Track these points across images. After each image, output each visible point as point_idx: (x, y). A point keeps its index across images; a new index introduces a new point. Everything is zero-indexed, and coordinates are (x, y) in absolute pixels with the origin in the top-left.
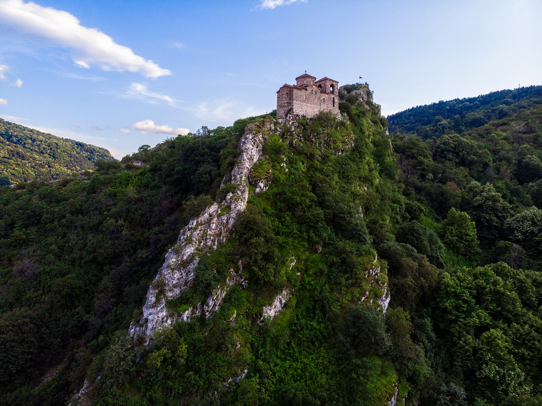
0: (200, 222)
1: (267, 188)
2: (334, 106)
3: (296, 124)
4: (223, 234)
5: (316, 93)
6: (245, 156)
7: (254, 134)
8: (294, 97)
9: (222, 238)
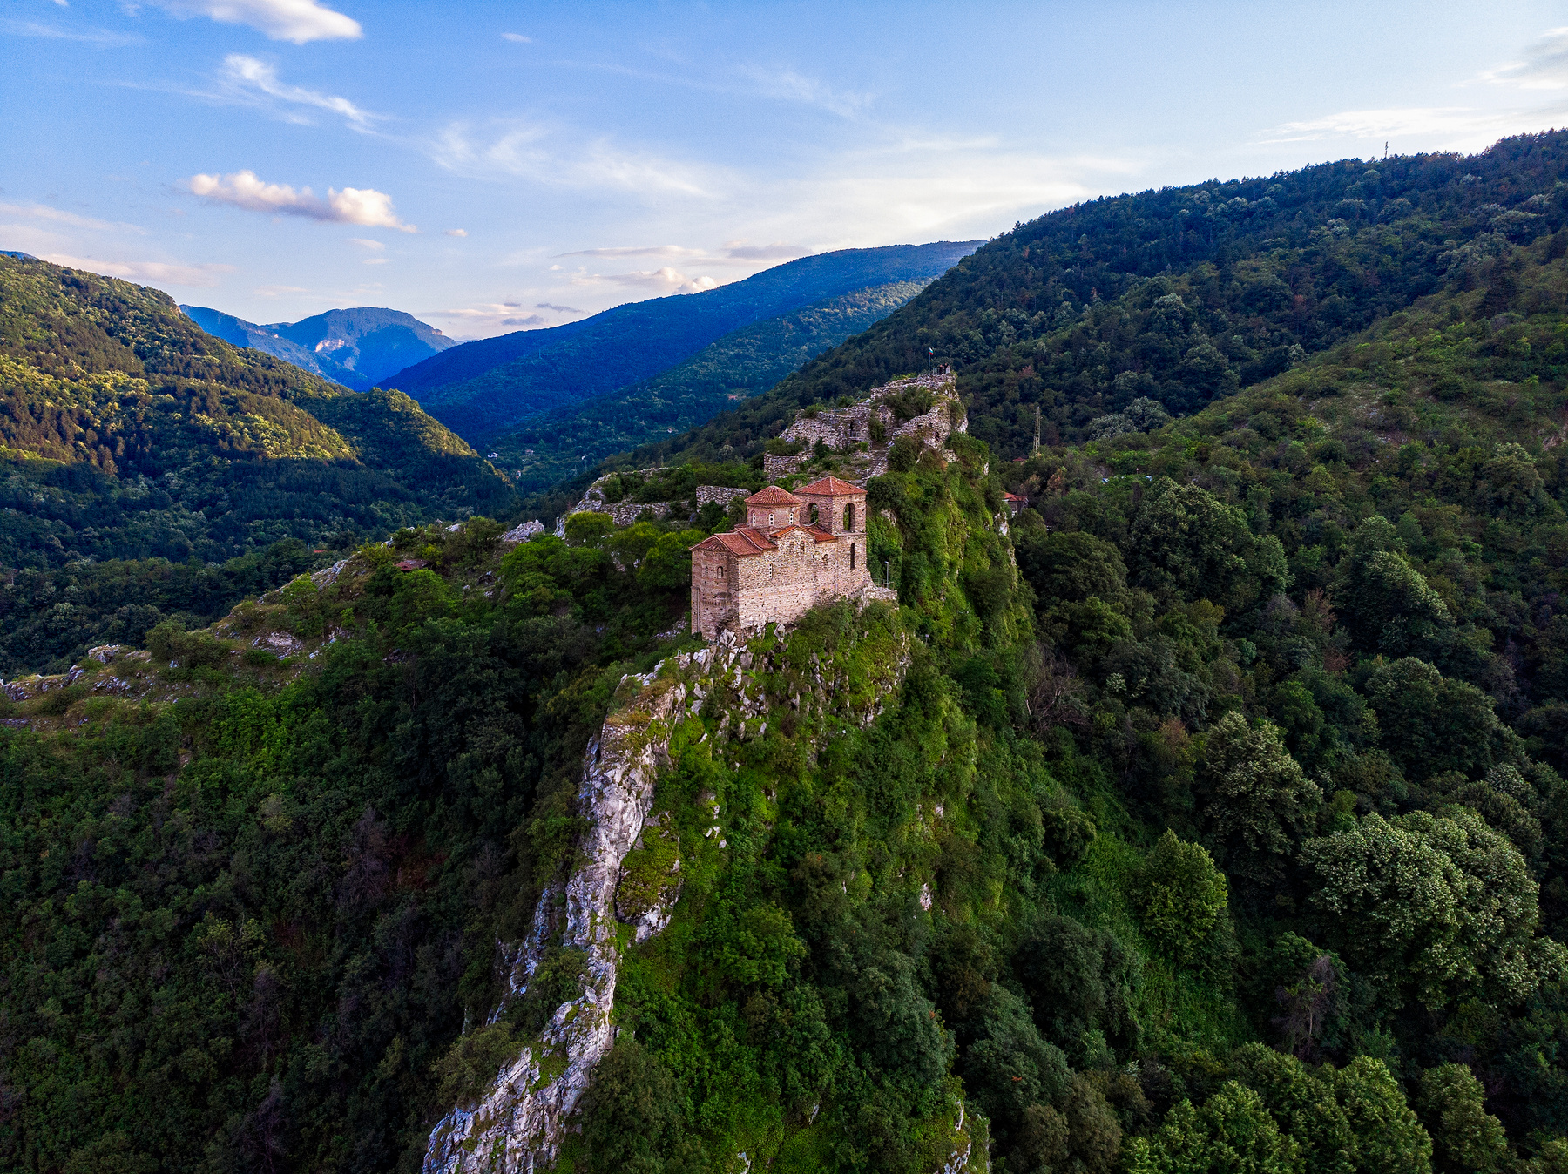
0: (482, 1118)
1: (668, 918)
2: (853, 567)
3: (746, 660)
4: (550, 1136)
5: (802, 548)
6: (603, 838)
7: (627, 761)
8: (741, 579)
9: (545, 1148)
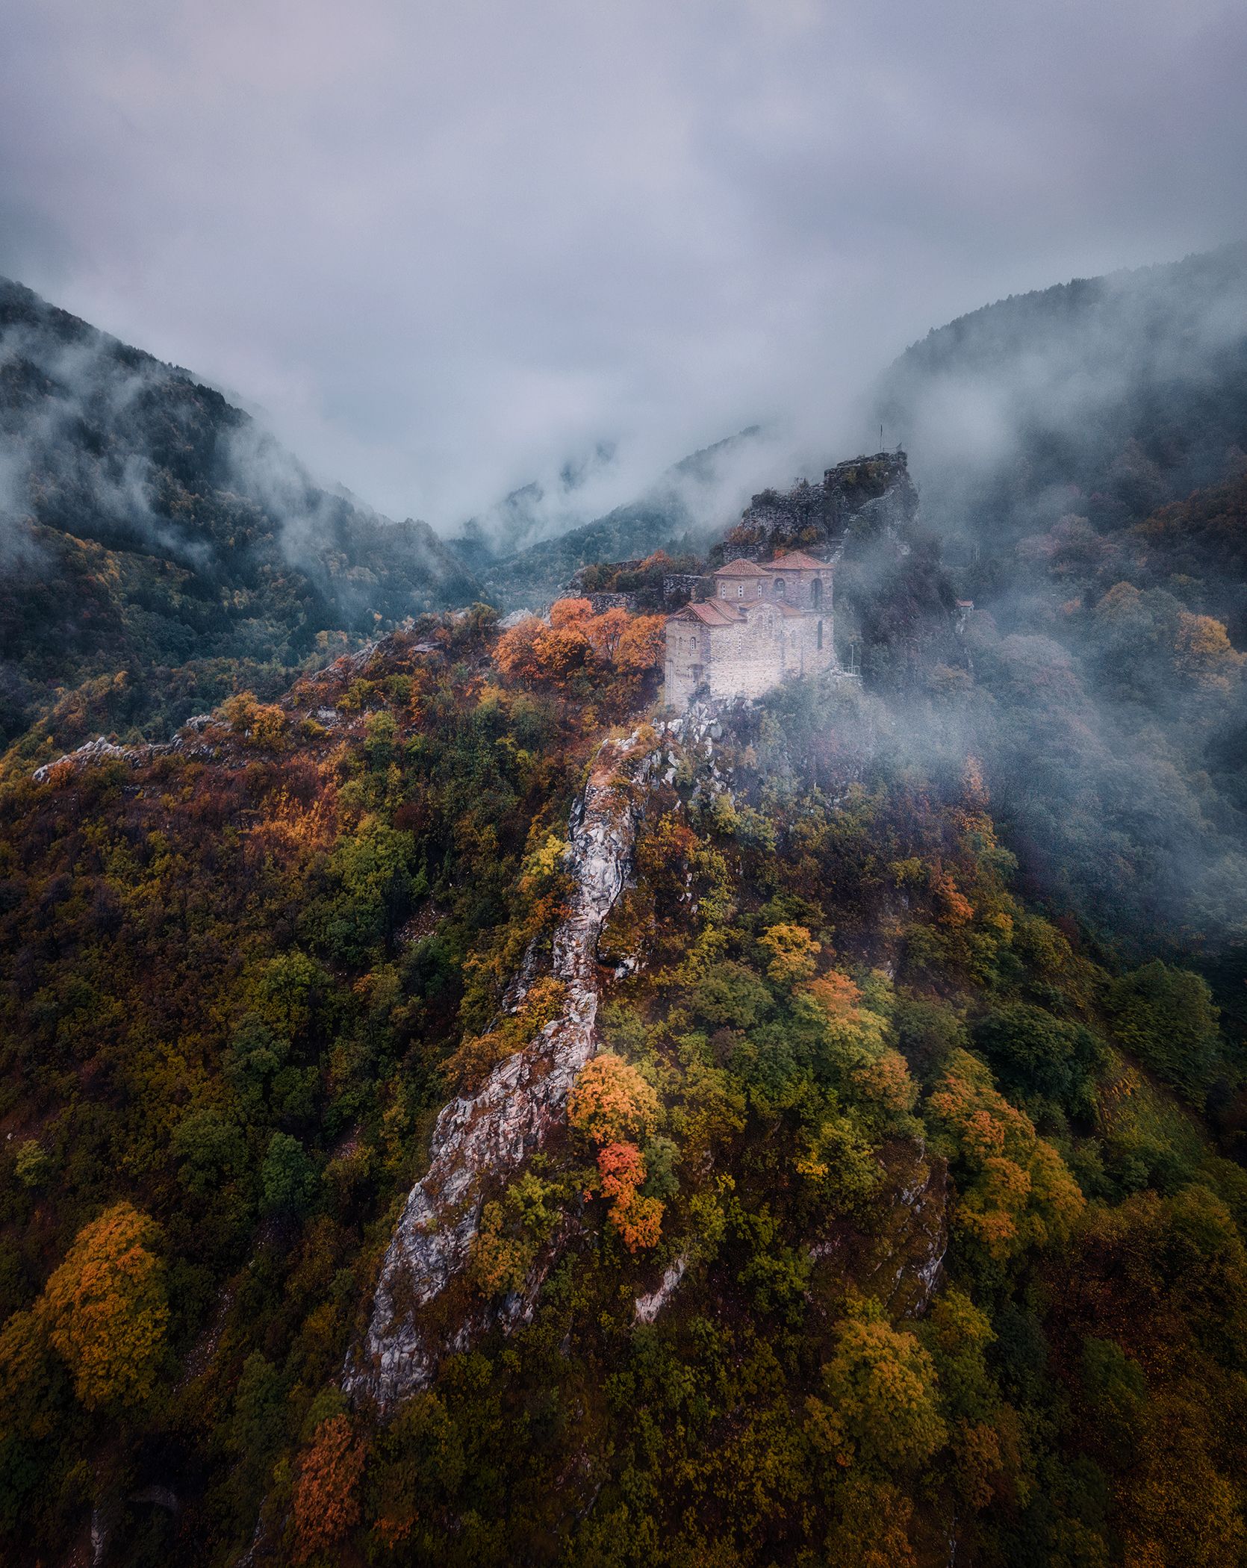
0: (479, 1105)
1: (643, 964)
3: (716, 731)
5: (770, 622)
6: (586, 895)
7: (608, 821)
8: (713, 651)
9: (533, 1131)
